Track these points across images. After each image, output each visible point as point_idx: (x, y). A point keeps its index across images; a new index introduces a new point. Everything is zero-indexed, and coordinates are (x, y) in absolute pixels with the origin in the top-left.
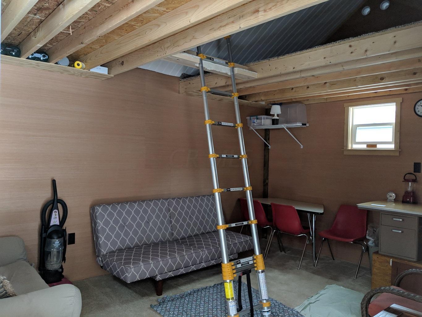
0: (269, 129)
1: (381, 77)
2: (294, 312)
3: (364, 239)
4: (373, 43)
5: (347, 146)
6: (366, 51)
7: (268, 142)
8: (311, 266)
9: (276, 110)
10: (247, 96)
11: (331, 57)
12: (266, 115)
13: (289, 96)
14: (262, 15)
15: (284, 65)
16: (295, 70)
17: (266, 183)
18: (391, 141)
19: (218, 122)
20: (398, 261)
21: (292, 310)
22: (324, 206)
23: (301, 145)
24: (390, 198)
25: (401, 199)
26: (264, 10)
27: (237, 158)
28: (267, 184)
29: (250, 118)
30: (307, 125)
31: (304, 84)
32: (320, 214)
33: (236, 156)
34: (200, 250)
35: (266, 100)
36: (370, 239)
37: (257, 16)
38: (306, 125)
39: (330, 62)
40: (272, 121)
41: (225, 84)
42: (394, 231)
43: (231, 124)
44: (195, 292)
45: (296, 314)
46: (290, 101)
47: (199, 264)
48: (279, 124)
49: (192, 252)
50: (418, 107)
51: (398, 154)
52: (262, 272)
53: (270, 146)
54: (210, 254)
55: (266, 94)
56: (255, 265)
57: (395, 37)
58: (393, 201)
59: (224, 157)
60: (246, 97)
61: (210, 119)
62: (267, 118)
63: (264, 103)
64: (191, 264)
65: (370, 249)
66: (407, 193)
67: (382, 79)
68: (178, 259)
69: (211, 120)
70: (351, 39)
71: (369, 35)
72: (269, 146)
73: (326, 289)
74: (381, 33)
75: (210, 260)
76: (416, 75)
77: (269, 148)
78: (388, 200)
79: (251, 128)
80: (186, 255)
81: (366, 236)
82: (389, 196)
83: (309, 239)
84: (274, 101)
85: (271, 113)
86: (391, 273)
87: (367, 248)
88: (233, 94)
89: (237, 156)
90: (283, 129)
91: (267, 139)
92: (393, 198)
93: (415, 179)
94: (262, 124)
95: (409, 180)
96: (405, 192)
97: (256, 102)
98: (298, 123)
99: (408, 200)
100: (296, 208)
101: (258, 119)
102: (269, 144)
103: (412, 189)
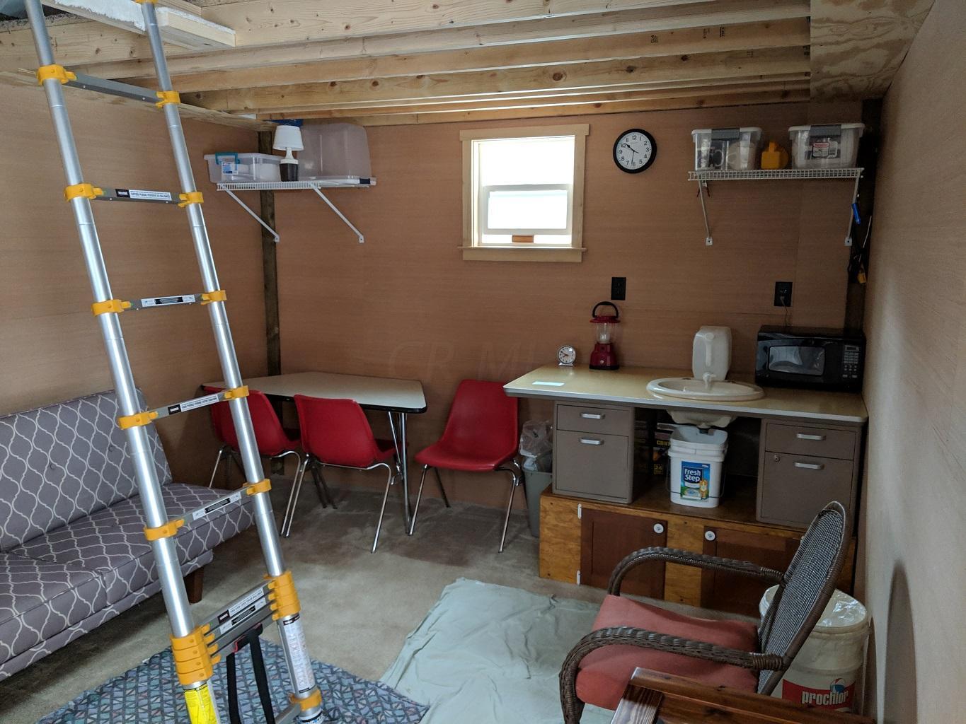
0: (271, 191)
1: (556, 72)
2: (380, 692)
3: (516, 454)
5: (469, 240)
6: (547, 0)
7: (272, 225)
8: (400, 535)
9: (289, 139)
10: (201, 96)
11: (454, 5)
12: (261, 152)
13: (322, 103)
15: (319, 14)
16: (349, 33)
17: (272, 334)
18: (564, 227)
19: (117, 190)
20: (596, 508)
21: (376, 686)
22: (422, 384)
23: (359, 234)
24: (564, 360)
25: (587, 359)
27: (192, 303)
28: (277, 337)
29: (217, 160)
30: (373, 183)
31: (368, 74)
32: (419, 413)
33: (189, 299)
34: (94, 575)
35: (260, 110)
36: (528, 455)
38: (369, 183)
39: (452, 22)
40: (279, 168)
41: (130, 57)
42: (585, 441)
43: (164, 194)
44: (89, 699)
45: (386, 698)
46: (327, 116)
47: (97, 612)
48: (300, 178)
49: (69, 585)
50: (622, 149)
51: (578, 259)
52: (293, 620)
53: (277, 236)
54: (126, 575)
55: (259, 93)
56: (273, 607)
58: (572, 364)
59: (147, 305)
60: (199, 98)
61: (86, 182)
62: (265, 161)
63: (252, 117)
64: (67, 622)
65: (528, 476)
66: (599, 346)
67: (558, 76)
68: (22, 622)
69: (89, 186)
72: (274, 237)
73: (444, 596)
75: (131, 591)
76: (632, 74)
77: (276, 241)
78: (561, 364)
79: (222, 187)
80: (47, 602)
81: (518, 448)
82: (563, 355)
83: (395, 472)
84: (282, 114)
85: (277, 147)
86: (580, 535)
87: (522, 476)
88: (160, 95)
89: (193, 296)
90: (312, 192)
91: (269, 216)
92: (571, 359)
93: (615, 315)
94: (252, 178)
95: (603, 317)
96: (596, 345)
97: (230, 112)
98: (349, 177)
99: (602, 362)
100: (358, 402)
101: (239, 163)
102: (275, 231)
103: (609, 338)
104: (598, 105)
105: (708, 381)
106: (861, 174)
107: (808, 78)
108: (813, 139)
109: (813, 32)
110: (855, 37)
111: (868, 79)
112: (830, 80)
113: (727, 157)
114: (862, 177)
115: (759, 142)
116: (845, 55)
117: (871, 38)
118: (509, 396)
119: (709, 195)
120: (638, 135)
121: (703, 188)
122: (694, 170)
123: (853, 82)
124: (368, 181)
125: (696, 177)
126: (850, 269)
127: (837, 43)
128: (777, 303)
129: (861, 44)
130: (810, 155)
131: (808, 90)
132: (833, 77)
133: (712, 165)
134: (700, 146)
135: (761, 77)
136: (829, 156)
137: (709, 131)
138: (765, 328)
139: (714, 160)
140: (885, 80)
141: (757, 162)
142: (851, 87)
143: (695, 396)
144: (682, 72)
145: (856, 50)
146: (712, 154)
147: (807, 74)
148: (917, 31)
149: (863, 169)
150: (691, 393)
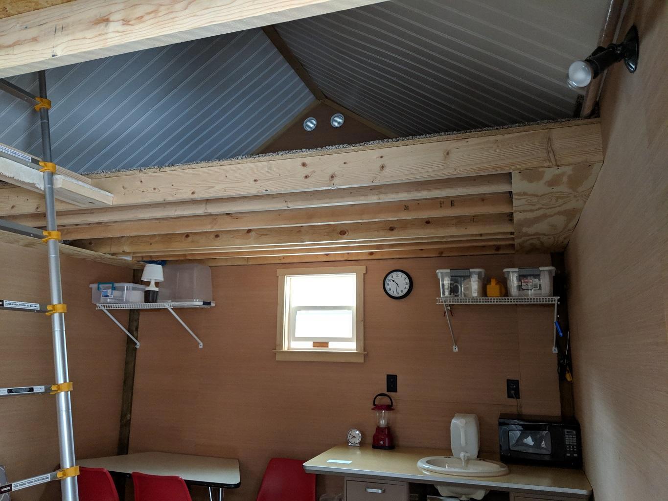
0: (137, 310)
1: (342, 230)
4: (345, 163)
5: (281, 345)
6: (332, 177)
7: (136, 335)
9: (154, 274)
10: (93, 242)
11: (269, 180)
12: (133, 283)
13: (179, 248)
14: (118, 32)
15: (174, 184)
16: (194, 197)
17: (125, 420)
18: (350, 336)
23: (199, 341)
24: (353, 441)
25: (370, 440)
26: (123, 20)
27: (42, 393)
28: (128, 423)
29: (98, 287)
30: (213, 305)
31: (212, 228)
32: (235, 488)
33: (39, 389)
35: (134, 253)
37: (104, 32)
38: (210, 305)
39: (267, 190)
40: (144, 293)
41: (36, 211)
43: (34, 304)
46: (182, 258)
48: (158, 300)
50: (389, 283)
51: (361, 360)
53: (138, 343)
55: (135, 240)
57: (382, 157)
58: (358, 445)
59: (1, 394)
60: (90, 243)
62: (134, 289)
63: (129, 258)
66: (379, 429)
67: (343, 233)
70: (305, 152)
71: (336, 148)
72: (136, 344)
74: (357, 147)
76: (393, 231)
77: (137, 347)
78: (350, 444)
79: (100, 306)
82: (351, 437)
84: (150, 257)
85: (144, 278)
88: (45, 233)
89: (42, 387)
90: (166, 310)
91: (134, 329)
92: (357, 440)
93: (390, 404)
94: (123, 300)
95: (382, 405)
96: (377, 429)
97: (113, 254)
98: (195, 300)
99: (382, 442)
100: (183, 479)
101: (115, 290)
102: (137, 340)
103: (386, 422)
104: (371, 254)
105: (464, 459)
106: (558, 301)
107: (512, 236)
108: (521, 277)
109: (515, 203)
110: (544, 207)
111: (554, 237)
112: (528, 238)
113: (463, 289)
114: (559, 303)
115: (484, 279)
116: (537, 220)
117: (554, 207)
118: (307, 472)
119: (452, 315)
120: (400, 274)
121: (448, 310)
122: (440, 297)
123: (544, 239)
124: (209, 304)
125: (442, 302)
126: (559, 371)
127: (532, 211)
128: (510, 396)
129: (548, 212)
130: (520, 287)
131: (513, 245)
132: (529, 235)
133: (452, 294)
134: (443, 281)
135: (481, 235)
136: (534, 289)
137: (449, 271)
138: (503, 416)
139: (454, 290)
140: (565, 238)
141: (484, 292)
142: (542, 243)
143: (455, 472)
144: (428, 231)
145: (545, 216)
146: (452, 286)
147: (512, 233)
148: (585, 202)
149: (559, 297)
150: (453, 470)
